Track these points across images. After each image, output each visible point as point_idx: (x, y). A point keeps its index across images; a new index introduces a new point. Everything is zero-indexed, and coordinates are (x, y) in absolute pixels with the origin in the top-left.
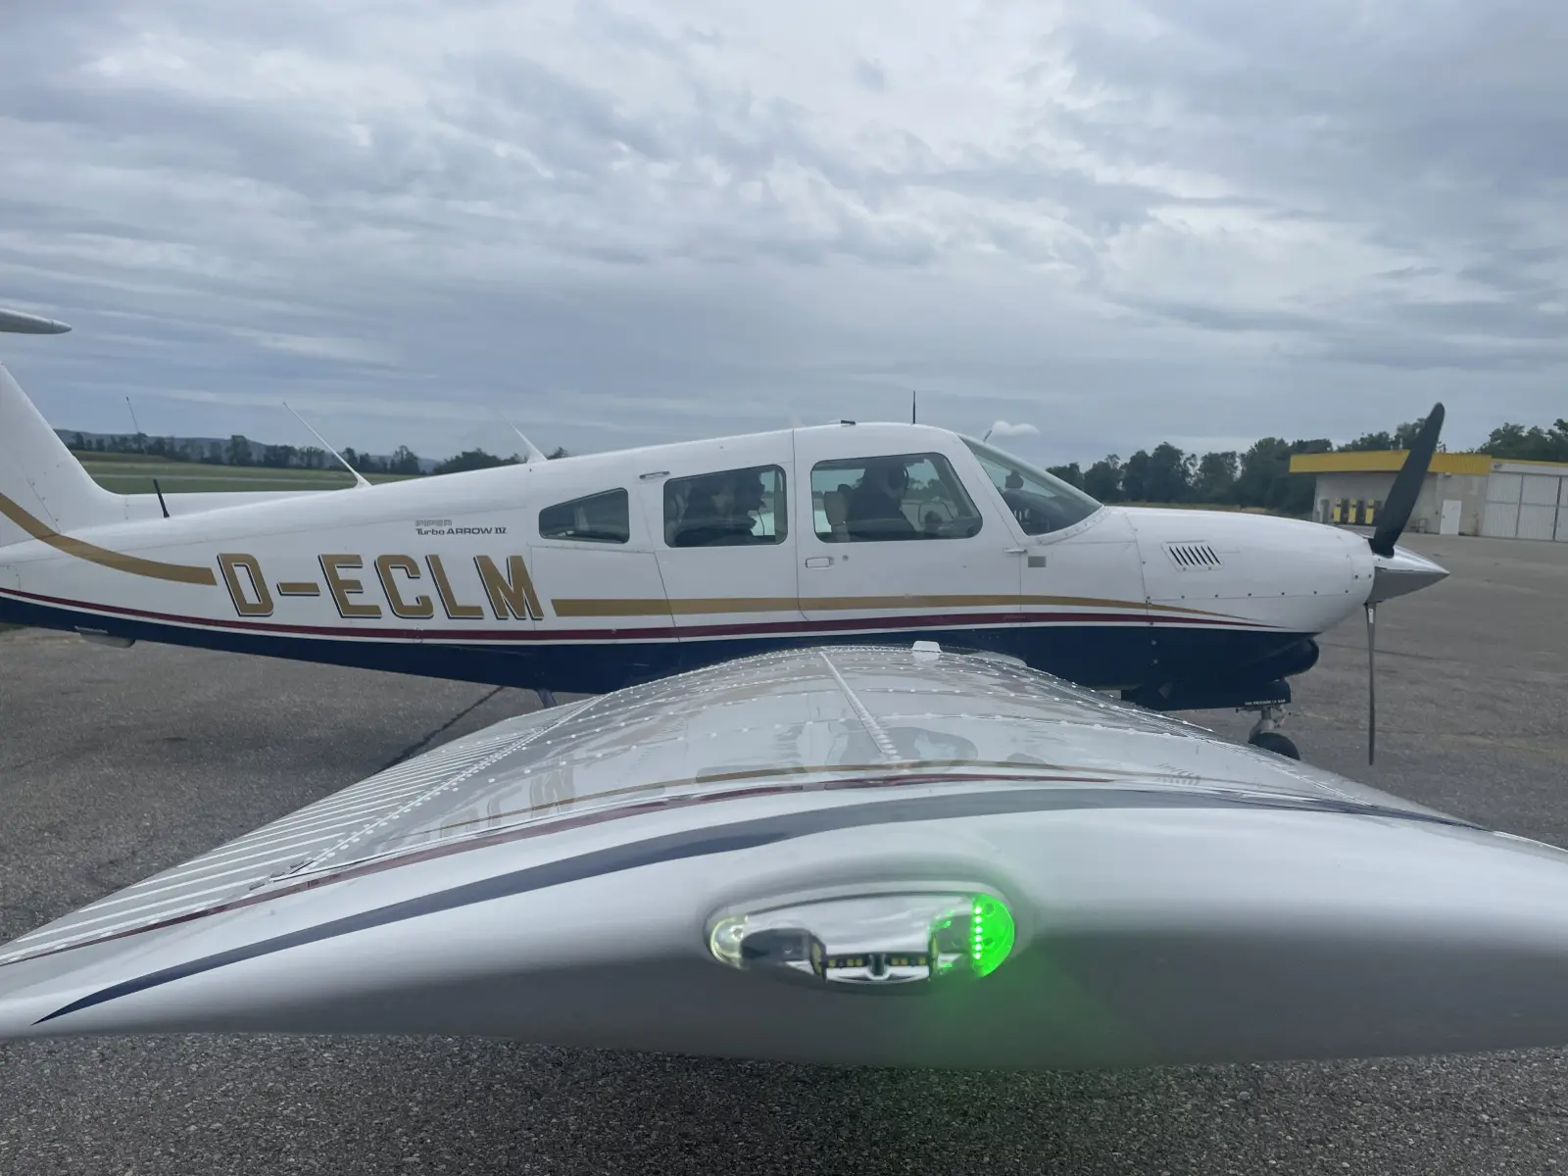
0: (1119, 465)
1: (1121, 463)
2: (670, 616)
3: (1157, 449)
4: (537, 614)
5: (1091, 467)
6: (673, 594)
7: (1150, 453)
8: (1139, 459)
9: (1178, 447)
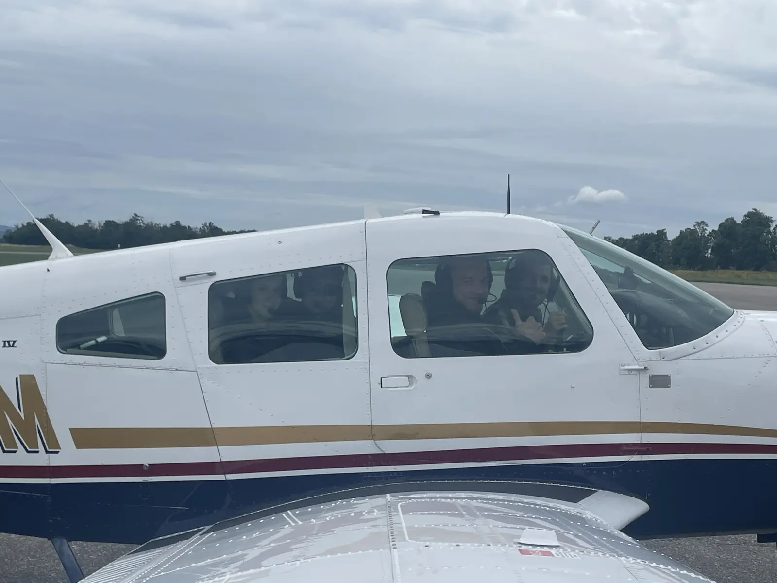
0: (707, 232)
1: (709, 230)
2: (215, 448)
3: (745, 216)
4: (53, 446)
5: (678, 234)
6: (219, 422)
7: (739, 221)
8: (728, 227)
9: (767, 214)
